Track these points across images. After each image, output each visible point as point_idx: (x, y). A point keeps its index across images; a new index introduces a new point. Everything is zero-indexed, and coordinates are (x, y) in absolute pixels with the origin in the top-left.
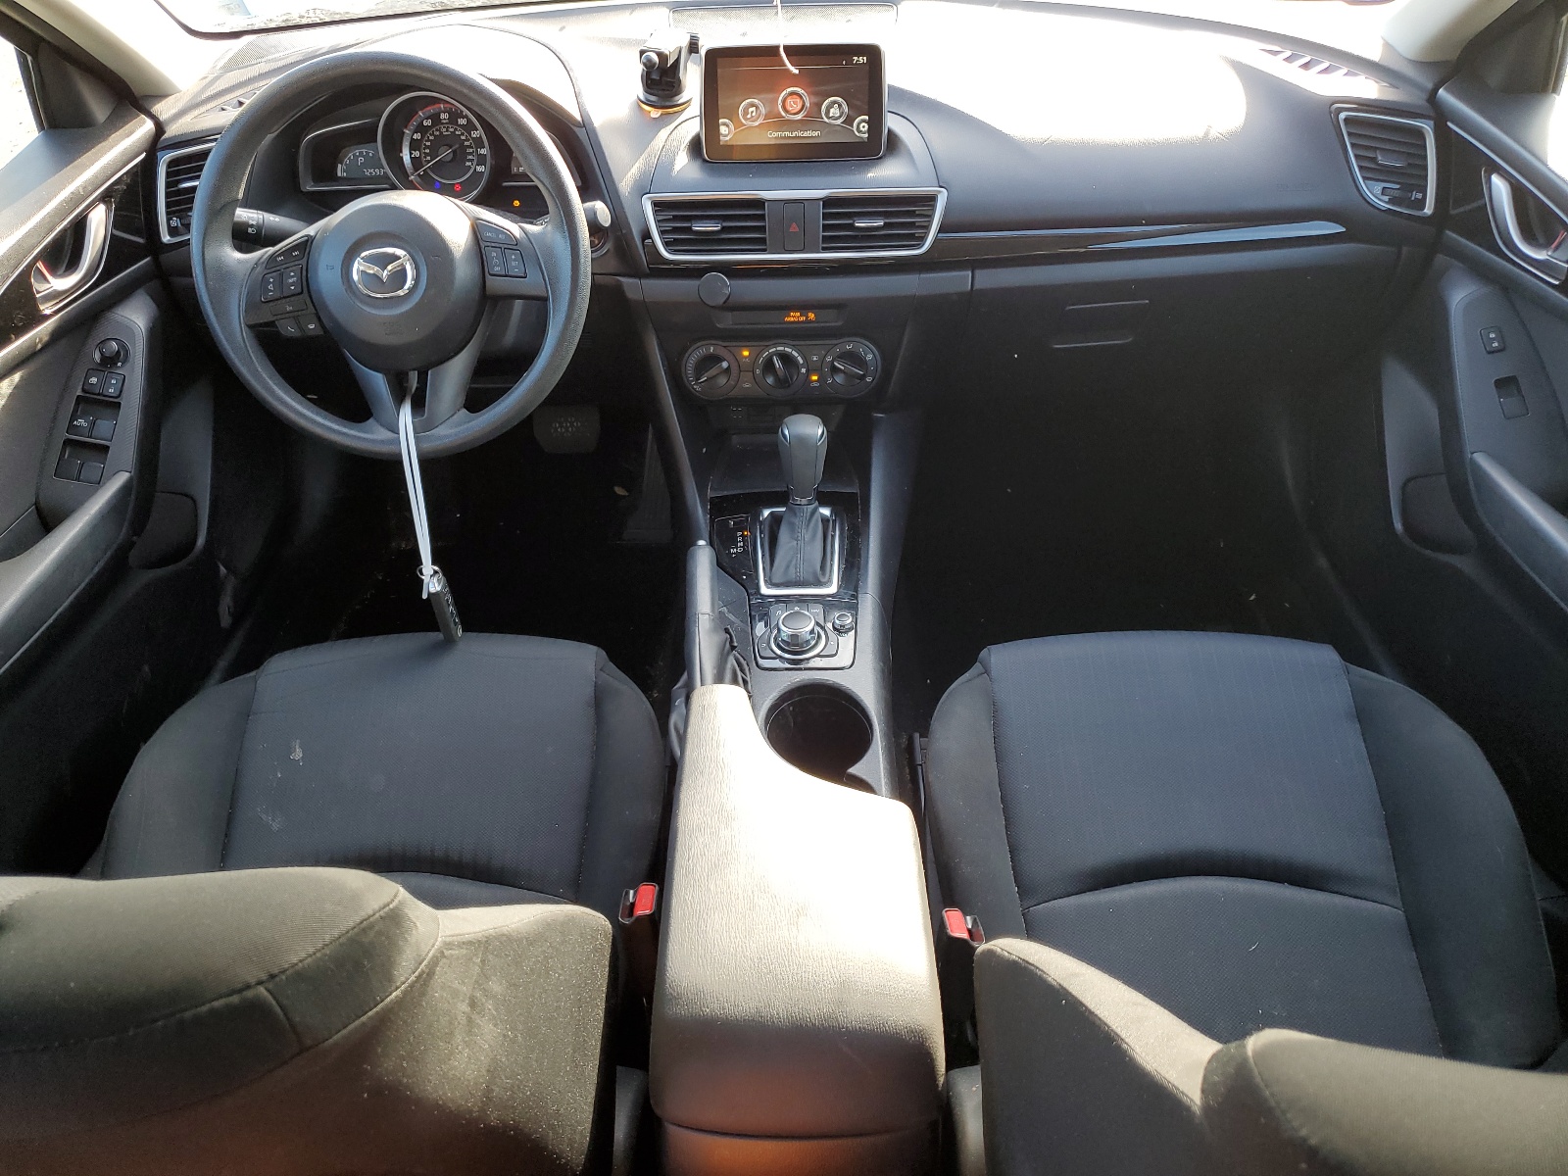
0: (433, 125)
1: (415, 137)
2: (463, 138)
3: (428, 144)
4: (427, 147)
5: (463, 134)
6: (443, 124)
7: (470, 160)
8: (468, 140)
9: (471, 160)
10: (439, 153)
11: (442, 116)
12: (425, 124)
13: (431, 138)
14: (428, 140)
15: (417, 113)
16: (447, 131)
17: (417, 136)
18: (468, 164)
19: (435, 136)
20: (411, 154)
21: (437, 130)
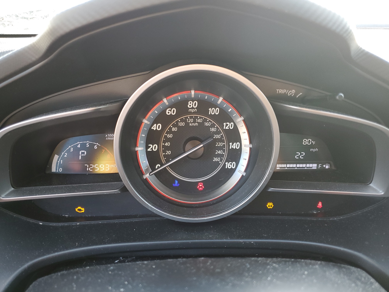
0: (178, 115)
1: (154, 128)
2: (213, 130)
3: (170, 136)
4: (167, 140)
5: (213, 126)
6: (191, 113)
7: (219, 156)
8: (218, 133)
9: (221, 156)
10: (186, 149)
11: (191, 104)
12: (168, 112)
13: (174, 129)
14: (170, 132)
15: (162, 100)
16: (194, 122)
17: (157, 127)
18: (216, 159)
19: (179, 127)
20: (147, 147)
21: (182, 120)
